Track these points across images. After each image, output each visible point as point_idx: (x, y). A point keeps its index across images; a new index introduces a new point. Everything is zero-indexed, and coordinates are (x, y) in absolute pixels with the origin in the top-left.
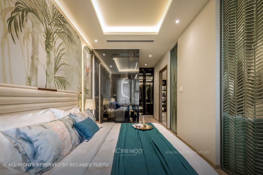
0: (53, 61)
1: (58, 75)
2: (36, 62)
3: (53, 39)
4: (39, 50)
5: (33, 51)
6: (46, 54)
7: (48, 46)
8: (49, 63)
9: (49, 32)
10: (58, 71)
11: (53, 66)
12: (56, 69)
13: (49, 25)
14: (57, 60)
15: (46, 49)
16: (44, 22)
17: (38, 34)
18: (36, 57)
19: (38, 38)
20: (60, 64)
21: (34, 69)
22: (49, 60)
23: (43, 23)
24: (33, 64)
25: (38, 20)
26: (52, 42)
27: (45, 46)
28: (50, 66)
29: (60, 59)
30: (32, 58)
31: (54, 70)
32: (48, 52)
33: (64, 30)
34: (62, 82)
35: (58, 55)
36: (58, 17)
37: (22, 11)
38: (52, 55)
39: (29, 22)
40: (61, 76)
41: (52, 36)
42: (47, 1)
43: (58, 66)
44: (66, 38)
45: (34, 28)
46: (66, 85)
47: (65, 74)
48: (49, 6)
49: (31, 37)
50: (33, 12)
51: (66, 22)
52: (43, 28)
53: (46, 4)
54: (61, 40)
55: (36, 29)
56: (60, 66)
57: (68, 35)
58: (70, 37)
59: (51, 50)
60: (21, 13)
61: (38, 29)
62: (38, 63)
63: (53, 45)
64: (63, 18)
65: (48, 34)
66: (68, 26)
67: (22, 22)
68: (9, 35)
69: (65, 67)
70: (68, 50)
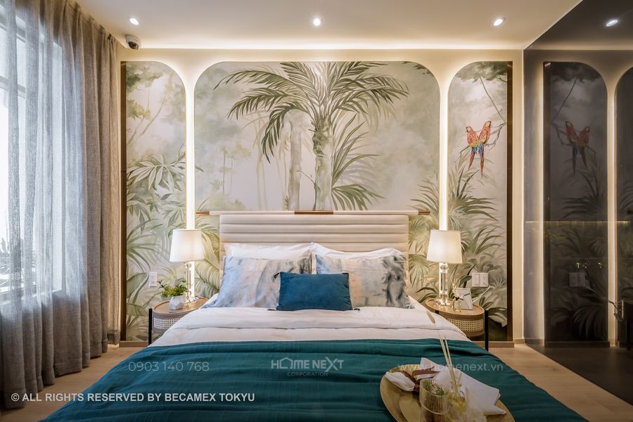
0: (329, 162)
1: (342, 182)
2: (296, 174)
3: (331, 123)
4: (303, 156)
5: (293, 161)
6: (315, 156)
7: (318, 141)
8: (318, 170)
9: (321, 116)
10: (342, 175)
11: (330, 170)
12: (337, 174)
13: (320, 106)
14: (337, 160)
15: (315, 148)
16: (310, 109)
17: (300, 134)
18: (297, 167)
19: (300, 139)
20: (347, 161)
21: (294, 185)
22: (321, 163)
23: (308, 112)
24: (292, 180)
25: (301, 112)
26: (327, 130)
27: (312, 145)
28: (323, 172)
29: (346, 154)
30: (291, 171)
31: (331, 177)
32: (319, 152)
33: (362, 86)
34: (355, 195)
35: (343, 145)
36: (342, 75)
37: (278, 118)
38: (328, 151)
39: (287, 125)
40: (351, 183)
41: (326, 122)
42: (316, 69)
43: (343, 165)
44: (365, 101)
45: (294, 129)
46: (364, 199)
47: (361, 178)
48: (318, 74)
49: (289, 144)
50: (292, 107)
51: (367, 66)
52: (308, 119)
53: (313, 76)
54: (350, 115)
55: (297, 129)
56: (347, 165)
57: (373, 91)
58: (380, 90)
59: (324, 146)
60: (276, 122)
61: (300, 126)
62: (300, 176)
63: (331, 133)
64: (355, 66)
65: (318, 121)
66: (372, 71)
67: (277, 133)
68: (264, 156)
69: (362, 162)
70: (374, 123)
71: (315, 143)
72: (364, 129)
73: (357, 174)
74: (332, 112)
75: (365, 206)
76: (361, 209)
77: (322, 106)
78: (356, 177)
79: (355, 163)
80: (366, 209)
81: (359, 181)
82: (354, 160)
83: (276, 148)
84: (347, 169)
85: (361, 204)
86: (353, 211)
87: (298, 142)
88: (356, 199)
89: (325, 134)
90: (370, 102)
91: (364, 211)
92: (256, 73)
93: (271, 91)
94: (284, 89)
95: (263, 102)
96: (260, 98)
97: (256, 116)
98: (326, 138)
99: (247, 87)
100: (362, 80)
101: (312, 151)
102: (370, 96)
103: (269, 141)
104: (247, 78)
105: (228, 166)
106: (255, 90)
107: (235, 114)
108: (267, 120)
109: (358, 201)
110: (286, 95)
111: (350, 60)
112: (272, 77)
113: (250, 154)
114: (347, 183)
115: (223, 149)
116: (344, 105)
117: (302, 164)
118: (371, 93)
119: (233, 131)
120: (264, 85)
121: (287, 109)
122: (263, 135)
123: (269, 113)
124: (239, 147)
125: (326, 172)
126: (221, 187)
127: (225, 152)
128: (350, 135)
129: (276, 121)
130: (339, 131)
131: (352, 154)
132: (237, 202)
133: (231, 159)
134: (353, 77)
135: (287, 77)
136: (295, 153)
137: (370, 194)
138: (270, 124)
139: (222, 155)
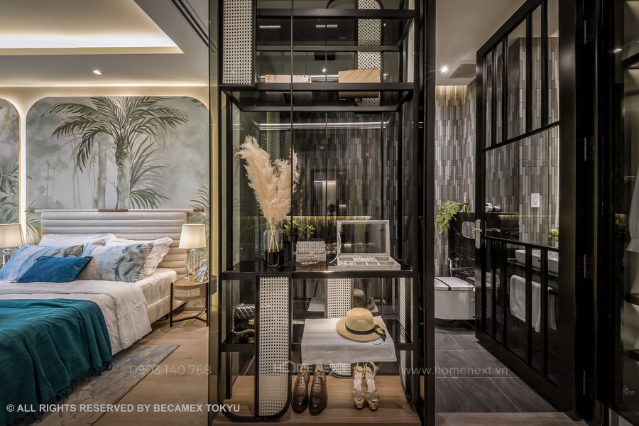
0: (128, 172)
1: (138, 188)
2: (103, 181)
3: (129, 143)
4: (108, 167)
5: (100, 172)
6: (117, 167)
7: (120, 156)
8: (120, 178)
9: (122, 137)
10: (138, 182)
11: (129, 178)
12: (134, 181)
13: (120, 130)
14: (134, 170)
15: (117, 161)
16: (113, 132)
17: (106, 150)
18: (103, 176)
19: (106, 155)
20: (142, 171)
21: (101, 190)
22: (122, 173)
23: (112, 134)
24: (99, 185)
25: (106, 135)
26: (127, 147)
27: (115, 159)
28: (123, 180)
29: (141, 166)
30: (99, 179)
31: (130, 183)
32: (120, 164)
33: (152, 115)
34: (148, 197)
35: (139, 159)
36: (137, 107)
37: (89, 139)
38: (127, 164)
39: (96, 144)
40: (145, 188)
41: (126, 141)
42: (117, 102)
43: (139, 174)
44: (155, 126)
45: (101, 147)
46: (155, 200)
47: (152, 184)
48: (119, 106)
49: (97, 158)
50: (100, 130)
51: (156, 100)
52: (112, 140)
53: (115, 108)
54: (144, 136)
55: (103, 147)
56: (141, 174)
57: (161, 118)
58: (166, 117)
59: (124, 159)
60: (87, 142)
61: (106, 145)
62: (106, 183)
63: (129, 150)
64: (147, 99)
65: (119, 141)
66: (160, 104)
67: (88, 150)
68: (78, 168)
69: (153, 172)
70: (162, 143)
71: (118, 158)
72: (155, 147)
73: (149, 181)
74: (130, 134)
75: (155, 205)
76: (153, 208)
77: (123, 130)
78: (149, 183)
79: (147, 173)
80: (157, 207)
81: (151, 186)
82: (146, 170)
83: (88, 162)
84: (142, 178)
85: (153, 204)
86: (146, 209)
87: (104, 157)
88: (149, 199)
89: (125, 150)
90: (159, 127)
91: (155, 209)
92: (73, 105)
93: (83, 118)
94: (93, 117)
95: (77, 127)
96: (75, 124)
97: (72, 137)
98: (126, 154)
99: (65, 116)
100: (152, 110)
101: (115, 163)
102: (159, 122)
103: (82, 156)
104: (65, 109)
105: (51, 175)
106: (71, 118)
107: (56, 136)
108: (81, 140)
109: (150, 202)
110: (95, 122)
111: (142, 95)
112: (84, 108)
113: (67, 166)
114: (142, 188)
115: (47, 163)
116: (139, 129)
117: (107, 174)
118: (159, 120)
119: (55, 148)
120: (78, 114)
121: (96, 132)
122: (78, 151)
123: (82, 135)
124: (59, 161)
125: (126, 179)
126: (46, 191)
127: (49, 165)
128: (144, 151)
129: (88, 140)
130: (135, 148)
131: (146, 166)
132: (57, 202)
133: (53, 170)
134: (145, 108)
135: (96, 108)
136: (102, 166)
137: (160, 196)
138: (83, 143)
139: (46, 167)
